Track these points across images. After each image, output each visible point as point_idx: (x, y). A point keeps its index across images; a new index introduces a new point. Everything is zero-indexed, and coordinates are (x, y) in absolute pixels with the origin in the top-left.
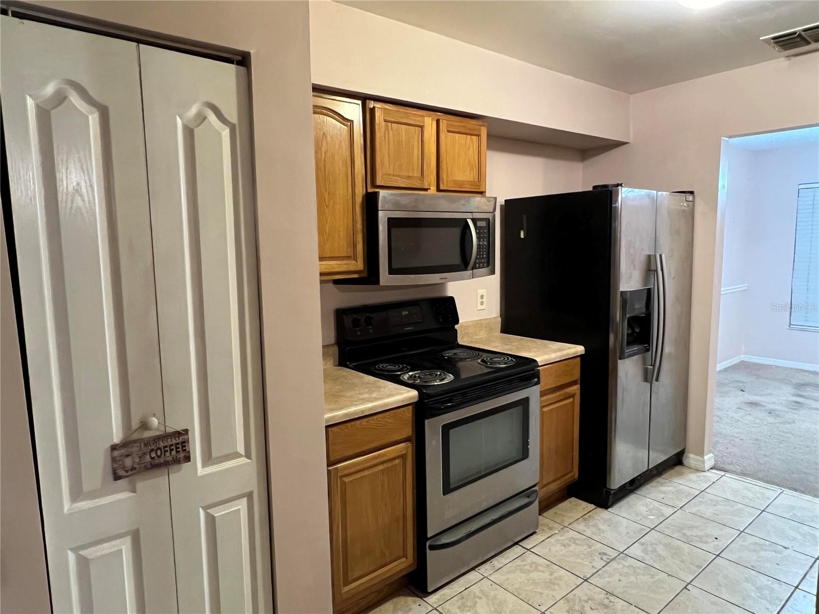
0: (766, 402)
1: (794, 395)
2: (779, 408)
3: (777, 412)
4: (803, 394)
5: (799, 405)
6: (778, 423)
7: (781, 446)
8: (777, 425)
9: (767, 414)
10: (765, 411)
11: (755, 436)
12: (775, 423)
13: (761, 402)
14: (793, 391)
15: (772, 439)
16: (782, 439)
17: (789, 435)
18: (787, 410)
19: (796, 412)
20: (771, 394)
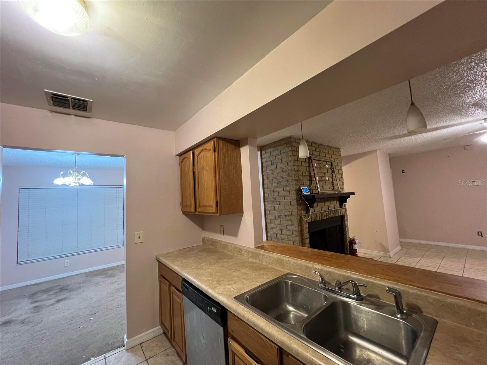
0: (15, 317)
1: (32, 303)
2: (27, 316)
3: (27, 320)
4: (37, 300)
5: (38, 308)
6: (32, 327)
7: (44, 342)
8: (32, 328)
9: (21, 325)
10: (18, 324)
11: (21, 347)
12: (30, 328)
13: (12, 319)
14: (30, 300)
15: (35, 341)
16: (41, 337)
17: (44, 331)
18: (33, 315)
19: (39, 313)
20: (16, 310)
